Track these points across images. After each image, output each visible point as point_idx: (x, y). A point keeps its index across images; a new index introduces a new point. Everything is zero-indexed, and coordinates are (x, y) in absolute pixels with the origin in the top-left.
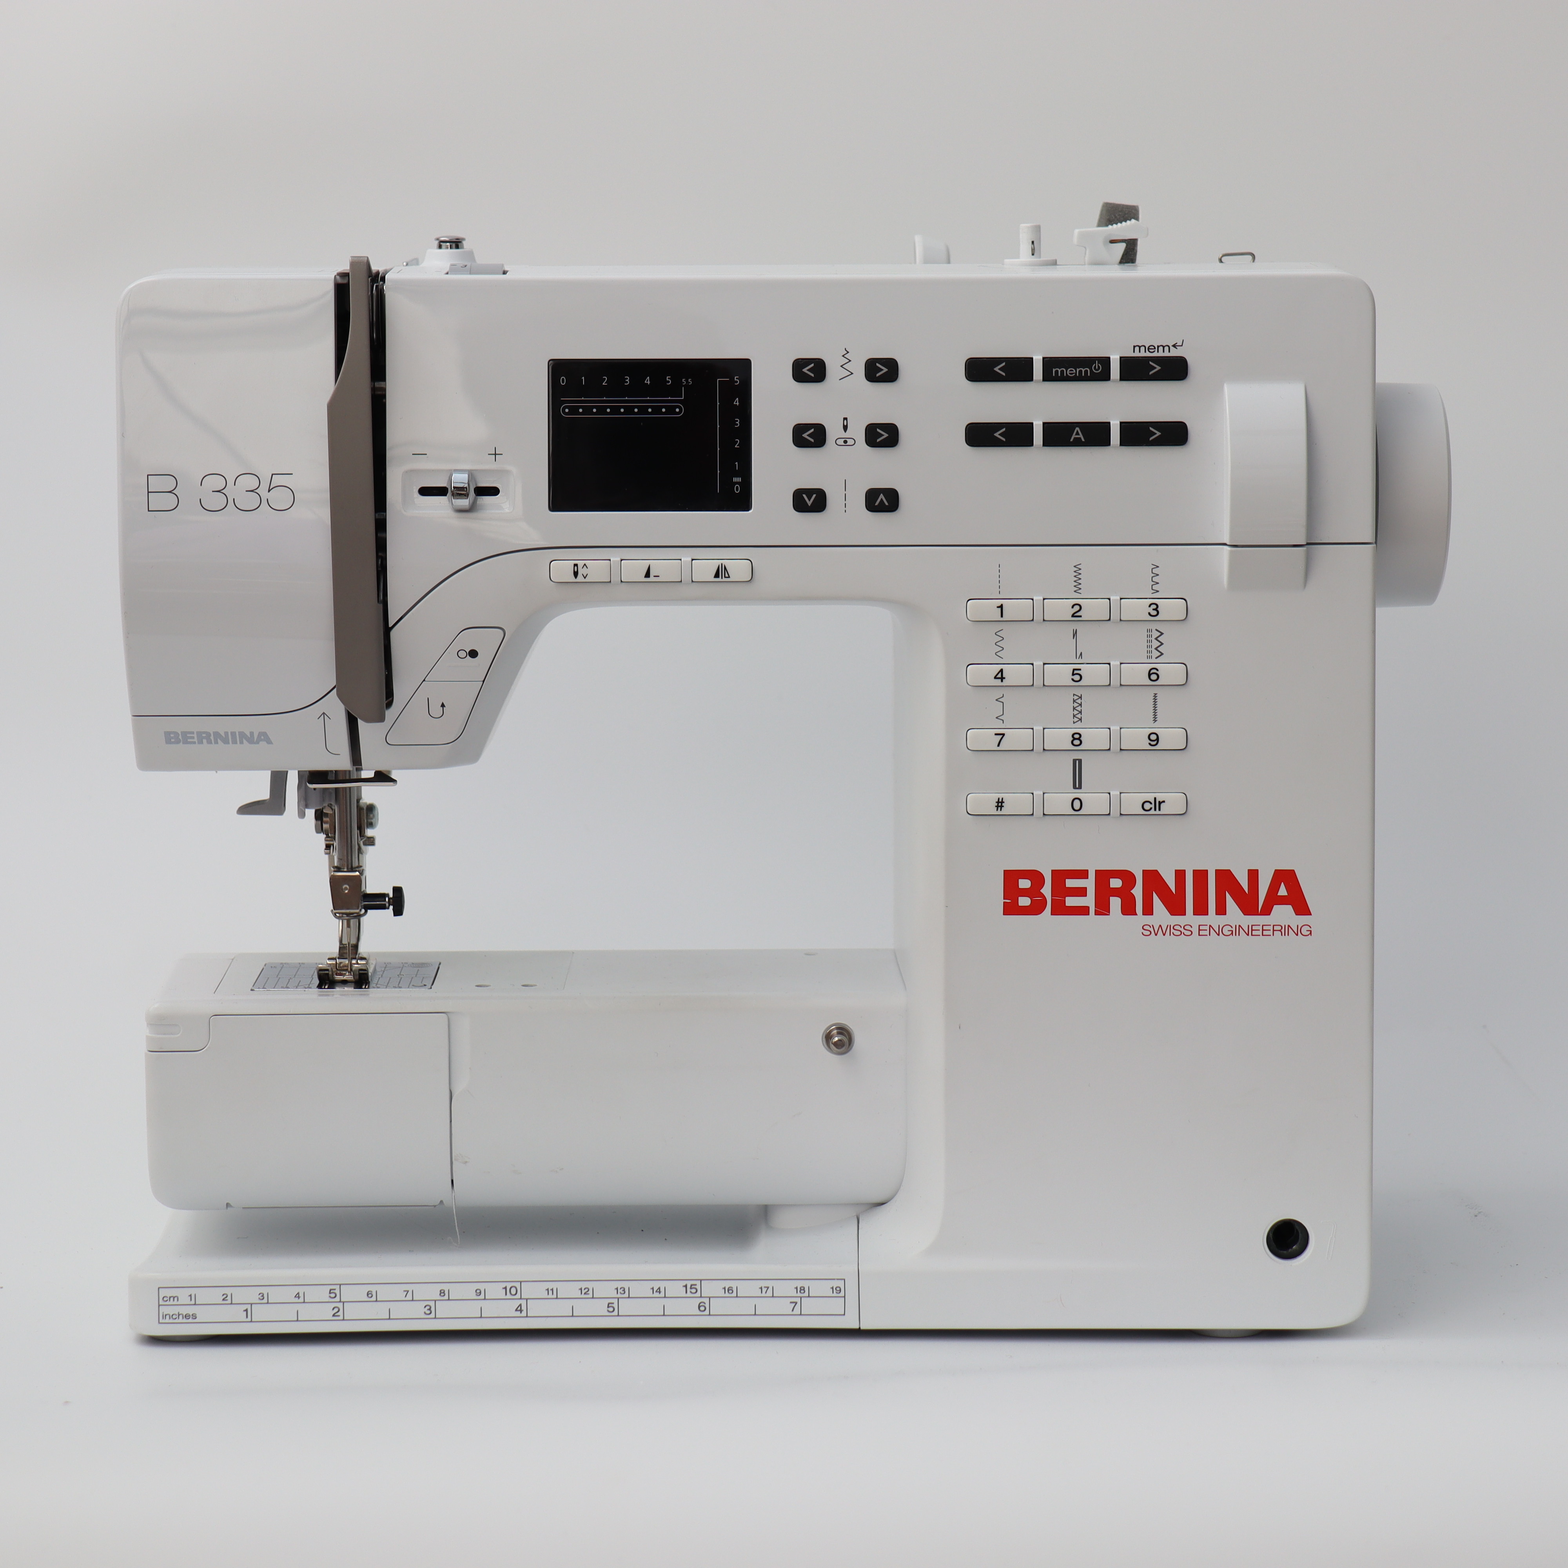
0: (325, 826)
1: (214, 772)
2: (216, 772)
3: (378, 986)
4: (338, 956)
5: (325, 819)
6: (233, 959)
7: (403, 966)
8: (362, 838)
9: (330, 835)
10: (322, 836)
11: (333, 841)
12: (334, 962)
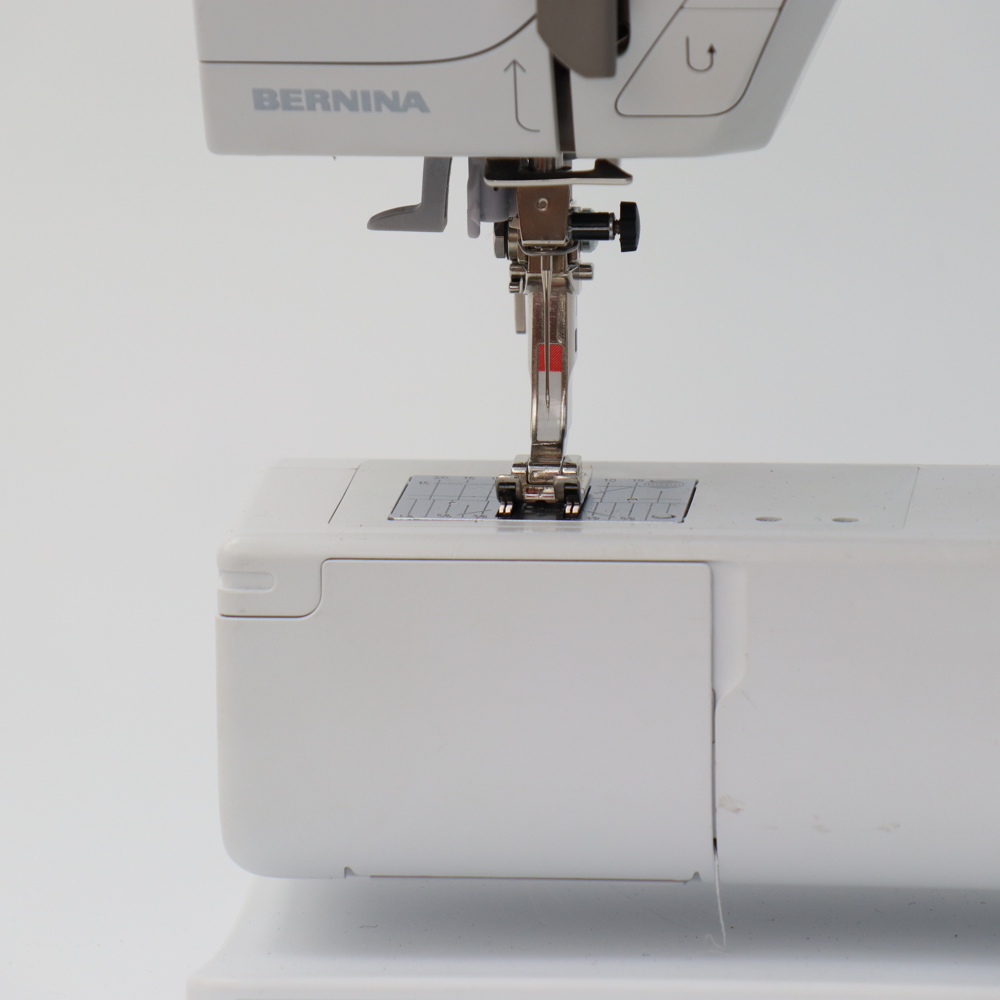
0: (512, 246)
1: (330, 158)
2: (335, 158)
3: (595, 515)
4: (530, 461)
5: (510, 235)
6: (357, 469)
7: (636, 484)
8: (571, 266)
9: (519, 260)
10: (506, 262)
11: (524, 271)
12: (523, 471)
